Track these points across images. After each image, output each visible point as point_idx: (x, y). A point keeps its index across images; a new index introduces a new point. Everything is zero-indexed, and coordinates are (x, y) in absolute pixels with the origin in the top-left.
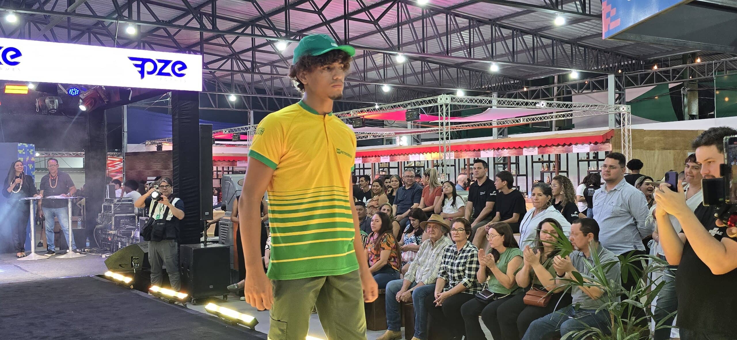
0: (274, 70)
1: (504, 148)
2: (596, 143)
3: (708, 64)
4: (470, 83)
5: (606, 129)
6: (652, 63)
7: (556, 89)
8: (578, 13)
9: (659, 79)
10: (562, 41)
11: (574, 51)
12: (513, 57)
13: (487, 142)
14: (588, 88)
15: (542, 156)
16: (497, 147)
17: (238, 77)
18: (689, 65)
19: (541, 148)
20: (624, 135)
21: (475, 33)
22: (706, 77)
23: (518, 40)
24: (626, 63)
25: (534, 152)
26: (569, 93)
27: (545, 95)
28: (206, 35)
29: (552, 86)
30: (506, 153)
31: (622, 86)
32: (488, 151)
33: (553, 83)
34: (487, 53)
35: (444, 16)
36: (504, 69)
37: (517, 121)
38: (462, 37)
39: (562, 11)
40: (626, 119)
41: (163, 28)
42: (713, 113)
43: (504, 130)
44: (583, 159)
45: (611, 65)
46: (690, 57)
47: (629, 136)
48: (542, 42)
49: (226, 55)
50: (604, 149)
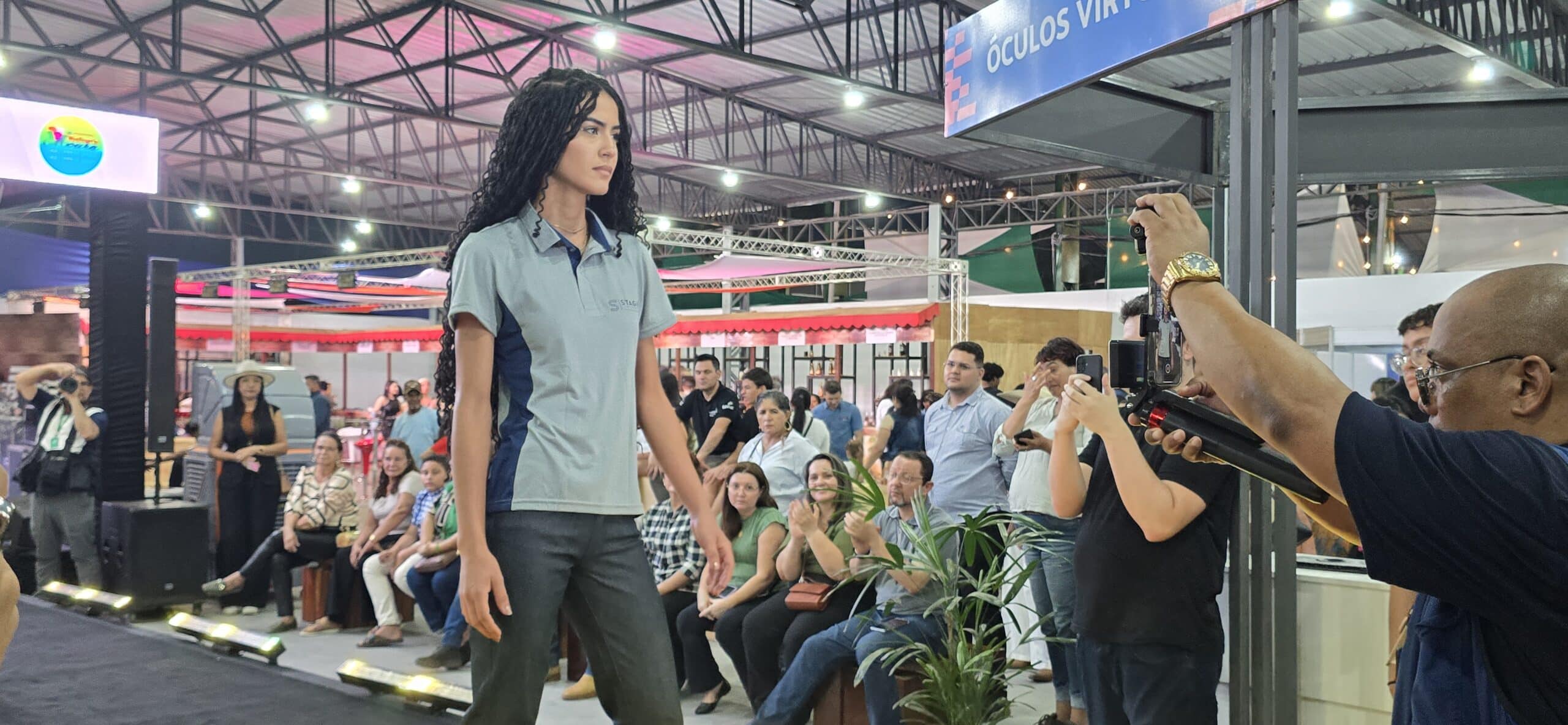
0: (292, 159)
1: (744, 331)
2: (907, 327)
3: (1100, 194)
4: (682, 207)
5: (923, 302)
6: (1003, 186)
7: (836, 225)
8: (885, 88)
9: (1017, 216)
10: (853, 139)
11: (872, 158)
12: (765, 162)
13: (714, 319)
14: (894, 227)
15: (812, 348)
16: (733, 329)
17: (214, 170)
18: (1065, 193)
19: (811, 333)
20: (955, 313)
21: (696, 112)
22: (1095, 216)
23: (774, 130)
24: (961, 184)
25: (798, 340)
26: (860, 234)
27: (817, 236)
28: (153, 78)
29: (830, 220)
30: (747, 340)
31: (952, 226)
32: (714, 335)
33: (832, 215)
34: (718, 152)
35: (639, 74)
36: (746, 183)
37: (770, 282)
38: (672, 118)
39: (857, 81)
40: (960, 286)
41: (59, 59)
42: (1102, 281)
43: (742, 299)
44: (883, 355)
45: (935, 188)
46: (1067, 180)
47: (964, 315)
48: (816, 138)
49: (190, 122)
50: (920, 338)
